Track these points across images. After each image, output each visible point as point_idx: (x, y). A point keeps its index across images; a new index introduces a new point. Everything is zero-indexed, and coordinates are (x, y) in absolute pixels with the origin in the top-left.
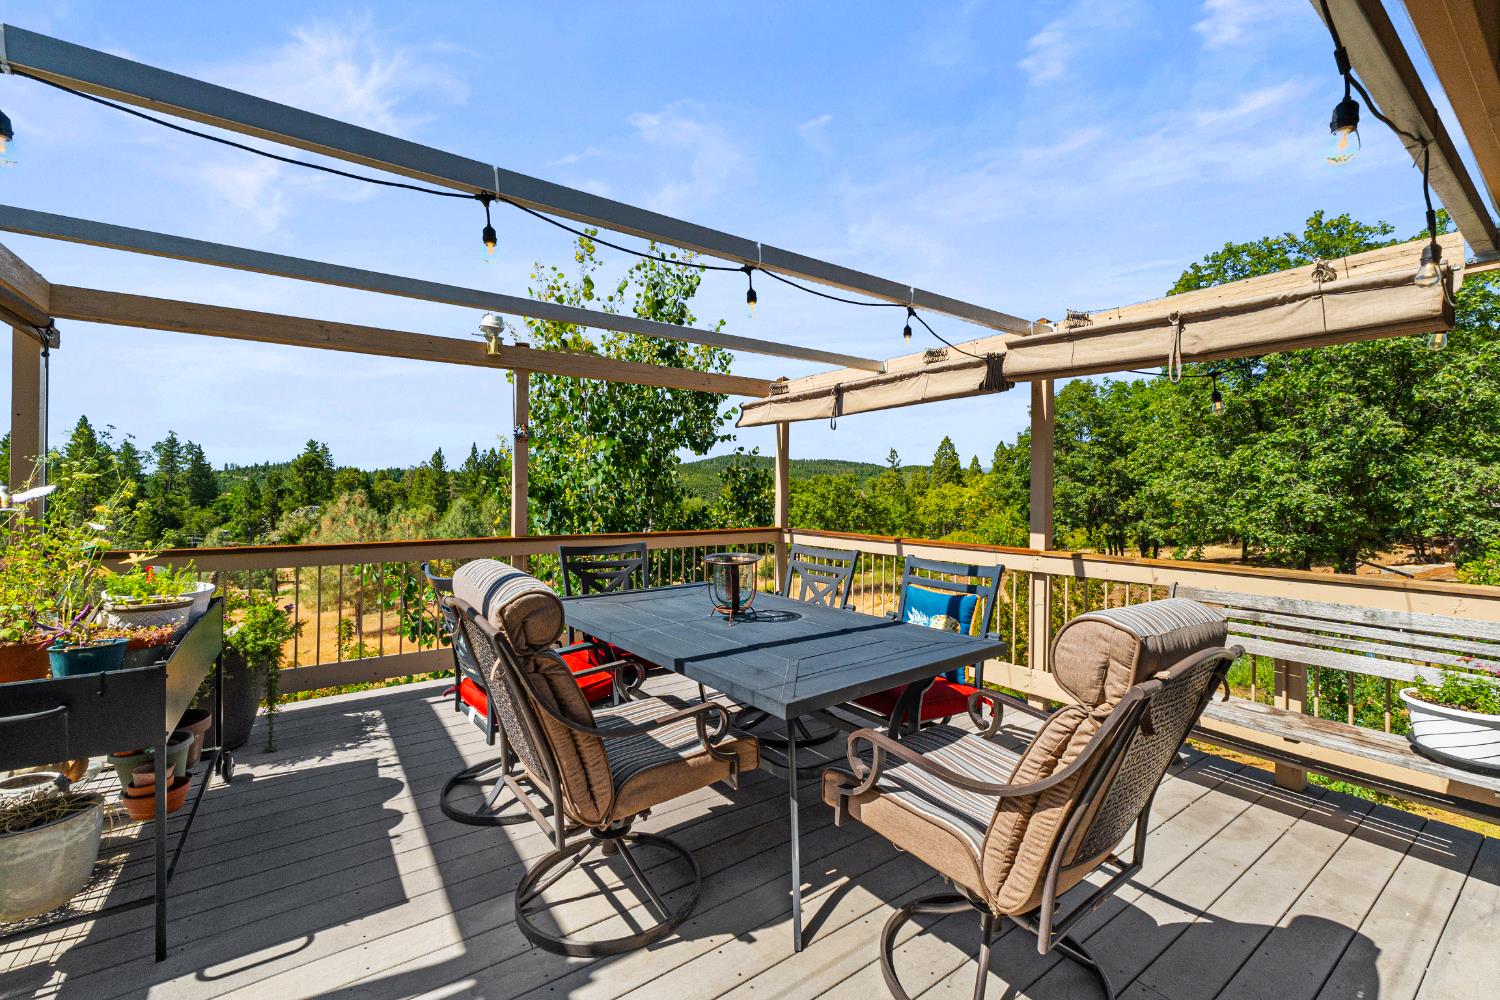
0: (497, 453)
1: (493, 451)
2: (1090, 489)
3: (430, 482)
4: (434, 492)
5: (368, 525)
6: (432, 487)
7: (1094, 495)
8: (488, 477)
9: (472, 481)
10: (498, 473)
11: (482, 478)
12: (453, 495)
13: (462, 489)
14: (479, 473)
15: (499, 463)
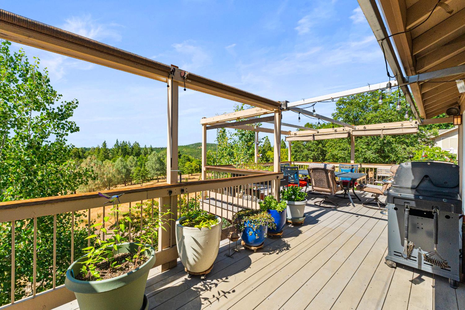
0: (125, 142)
1: (124, 142)
2: (313, 153)
3: (102, 152)
4: (103, 155)
5: (99, 166)
6: (103, 154)
7: (314, 154)
8: (122, 150)
9: (117, 152)
10: (126, 149)
11: (120, 150)
12: (111, 156)
13: (113, 154)
14: (119, 149)
15: (126, 146)
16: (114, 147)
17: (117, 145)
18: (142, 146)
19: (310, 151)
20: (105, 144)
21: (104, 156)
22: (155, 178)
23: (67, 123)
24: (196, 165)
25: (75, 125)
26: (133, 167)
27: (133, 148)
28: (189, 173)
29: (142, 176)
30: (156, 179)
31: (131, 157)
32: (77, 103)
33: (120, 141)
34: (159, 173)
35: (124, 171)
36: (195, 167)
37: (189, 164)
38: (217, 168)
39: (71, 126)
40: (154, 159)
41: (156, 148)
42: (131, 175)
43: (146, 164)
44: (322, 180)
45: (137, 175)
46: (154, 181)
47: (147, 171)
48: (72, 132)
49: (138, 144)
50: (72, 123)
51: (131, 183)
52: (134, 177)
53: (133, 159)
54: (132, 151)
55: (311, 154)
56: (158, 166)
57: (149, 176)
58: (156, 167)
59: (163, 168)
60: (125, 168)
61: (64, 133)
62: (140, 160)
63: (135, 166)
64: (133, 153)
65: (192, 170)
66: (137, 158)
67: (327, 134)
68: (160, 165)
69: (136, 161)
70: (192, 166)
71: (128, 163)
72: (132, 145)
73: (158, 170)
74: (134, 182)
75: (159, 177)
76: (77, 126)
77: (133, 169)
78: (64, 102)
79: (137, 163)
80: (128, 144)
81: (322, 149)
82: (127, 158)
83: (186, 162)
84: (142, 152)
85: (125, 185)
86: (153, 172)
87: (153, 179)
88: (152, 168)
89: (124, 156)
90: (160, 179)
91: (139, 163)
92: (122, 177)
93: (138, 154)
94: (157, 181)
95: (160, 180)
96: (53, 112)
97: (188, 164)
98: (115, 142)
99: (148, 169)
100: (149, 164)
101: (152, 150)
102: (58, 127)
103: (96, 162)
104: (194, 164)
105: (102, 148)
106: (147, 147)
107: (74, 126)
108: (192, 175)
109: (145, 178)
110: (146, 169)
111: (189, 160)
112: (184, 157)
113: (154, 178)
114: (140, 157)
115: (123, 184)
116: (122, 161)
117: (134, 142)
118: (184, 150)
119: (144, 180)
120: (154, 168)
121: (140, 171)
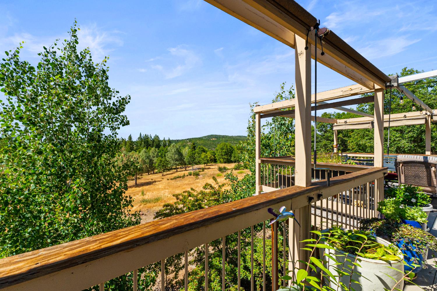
3: (128, 144)
6: (129, 146)
8: (145, 142)
9: (140, 144)
10: (148, 141)
11: (143, 143)
12: (135, 148)
13: (137, 146)
14: (142, 141)
15: (148, 138)
16: (138, 140)
17: (140, 138)
18: (161, 139)
19: (329, 141)
20: (131, 137)
21: (130, 148)
22: (175, 167)
23: (120, 117)
24: (211, 156)
25: (127, 118)
26: (155, 158)
27: (153, 141)
28: (205, 163)
29: (163, 166)
30: (175, 169)
31: (153, 149)
32: (130, 98)
33: (143, 135)
34: (177, 163)
35: (147, 161)
36: (210, 158)
37: (205, 155)
38: (278, 160)
39: (123, 120)
40: (173, 151)
41: (173, 140)
42: (154, 165)
43: (166, 155)
44: (419, 177)
45: (159, 165)
46: (173, 170)
47: (168, 162)
48: (123, 125)
49: (158, 136)
50: (124, 117)
51: (154, 172)
52: (156, 166)
53: (155, 150)
54: (153, 143)
55: (330, 144)
56: (176, 156)
57: (169, 166)
58: (176, 157)
59: (181, 159)
60: (148, 159)
61: (116, 127)
62: (160, 151)
63: (157, 157)
64: (154, 145)
65: (208, 160)
66: (158, 150)
67: (395, 121)
68: (179, 156)
69: (158, 152)
70: (207, 157)
71: (151, 154)
72: (153, 137)
73: (177, 160)
74: (156, 171)
75: (177, 167)
76: (128, 120)
77: (155, 160)
78: (119, 97)
79: (158, 154)
80: (149, 137)
81: (342, 139)
82: (150, 149)
83: (201, 153)
84: (162, 144)
85: (149, 174)
86: (172, 162)
87: (172, 169)
88: (172, 158)
89: (147, 148)
90: (178, 168)
91: (160, 154)
92: (146, 166)
93: (158, 146)
94: (176, 170)
95: (178, 170)
96: (109, 106)
97: (203, 155)
98: (139, 136)
99: (168, 159)
100: (169, 154)
101: (170, 142)
102: (112, 120)
103: (125, 153)
104: (209, 154)
105: (128, 141)
106: (165, 139)
107: (125, 120)
108: (207, 165)
109: (165, 167)
110: (166, 159)
111: (204, 151)
112: (200, 148)
113: (173, 167)
114: (161, 148)
115: (147, 173)
116: (145, 152)
117: (154, 135)
118: (198, 142)
119: (165, 170)
120: (173, 158)
121: (161, 161)
